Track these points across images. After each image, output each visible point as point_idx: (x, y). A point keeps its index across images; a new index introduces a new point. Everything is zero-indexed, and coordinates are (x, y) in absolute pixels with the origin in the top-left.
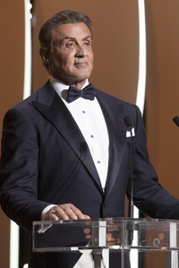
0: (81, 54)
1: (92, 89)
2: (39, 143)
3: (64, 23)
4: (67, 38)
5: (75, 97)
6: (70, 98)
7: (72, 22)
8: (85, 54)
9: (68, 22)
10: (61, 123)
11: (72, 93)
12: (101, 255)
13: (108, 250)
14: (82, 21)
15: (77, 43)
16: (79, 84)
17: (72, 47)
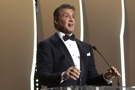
0: (71, 20)
2: (53, 55)
4: (66, 13)
6: (66, 39)
7: (68, 8)
10: (62, 48)
11: (66, 37)
14: (72, 9)
15: (70, 16)
16: (69, 34)
17: (68, 17)
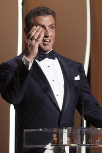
0: (47, 35)
1: (54, 53)
3: (39, 15)
5: (43, 58)
6: (40, 59)
7: (43, 15)
8: (50, 35)
9: (41, 15)
11: (41, 56)
12: (64, 150)
13: (68, 147)
15: (45, 28)
